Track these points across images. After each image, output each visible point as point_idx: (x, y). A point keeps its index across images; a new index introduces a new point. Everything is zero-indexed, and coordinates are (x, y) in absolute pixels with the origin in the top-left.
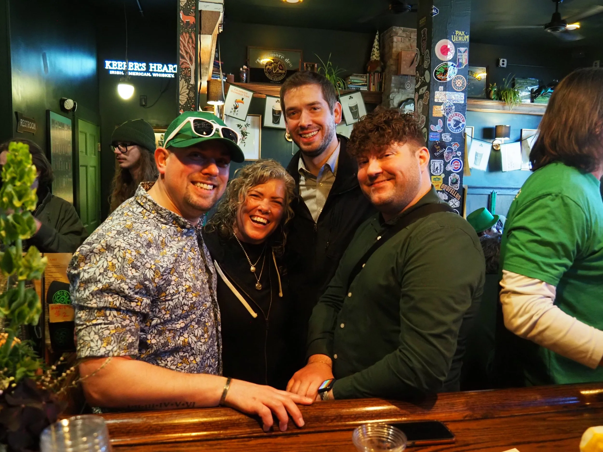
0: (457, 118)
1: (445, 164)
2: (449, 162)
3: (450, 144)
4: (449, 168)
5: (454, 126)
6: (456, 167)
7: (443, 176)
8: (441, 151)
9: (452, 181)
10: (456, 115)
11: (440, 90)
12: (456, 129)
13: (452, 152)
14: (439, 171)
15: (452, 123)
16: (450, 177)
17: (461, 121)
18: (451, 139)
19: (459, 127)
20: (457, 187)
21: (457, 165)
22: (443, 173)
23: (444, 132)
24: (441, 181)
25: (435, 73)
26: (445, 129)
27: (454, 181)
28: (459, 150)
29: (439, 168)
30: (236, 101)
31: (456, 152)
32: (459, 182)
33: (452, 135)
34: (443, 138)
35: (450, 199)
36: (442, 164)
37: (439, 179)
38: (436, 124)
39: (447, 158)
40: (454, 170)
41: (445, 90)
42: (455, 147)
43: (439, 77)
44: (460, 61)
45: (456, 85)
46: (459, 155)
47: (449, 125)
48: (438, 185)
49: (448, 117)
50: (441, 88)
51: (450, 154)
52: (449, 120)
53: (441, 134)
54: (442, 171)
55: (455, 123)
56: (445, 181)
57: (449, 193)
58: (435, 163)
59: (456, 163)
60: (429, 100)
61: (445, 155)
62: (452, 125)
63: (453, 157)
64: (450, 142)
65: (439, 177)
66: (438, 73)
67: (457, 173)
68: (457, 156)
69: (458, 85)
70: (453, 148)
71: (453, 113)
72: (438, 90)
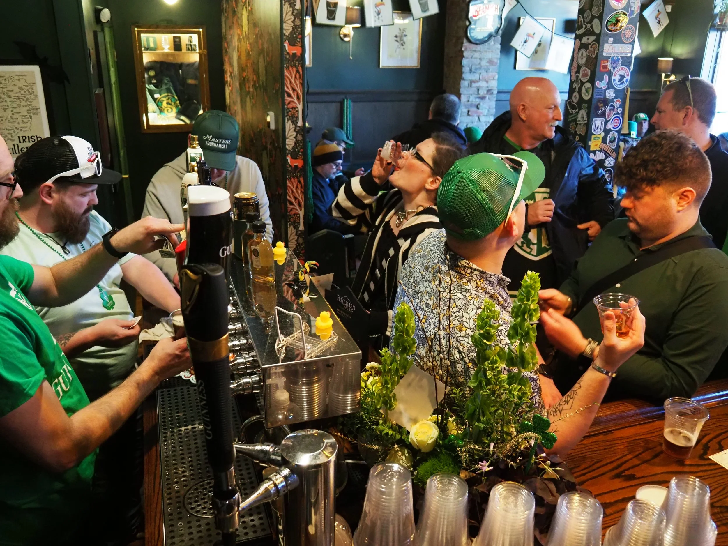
0: (622, 73)
1: (606, 122)
2: (609, 120)
3: (612, 101)
4: (610, 126)
5: (619, 81)
6: (616, 124)
7: (603, 134)
8: (604, 109)
9: (610, 139)
10: (622, 69)
11: (609, 42)
12: (620, 84)
13: (613, 110)
14: (599, 130)
15: (616, 78)
16: (608, 136)
17: (626, 76)
18: (614, 95)
19: (623, 82)
20: (614, 146)
21: (617, 123)
22: (603, 131)
23: (608, 88)
24: (601, 140)
25: (607, 24)
26: (610, 85)
27: (613, 139)
28: (620, 107)
29: (600, 127)
30: (377, 6)
31: (617, 109)
32: (617, 140)
33: (616, 91)
34: (607, 95)
35: (606, 157)
36: (603, 123)
37: (599, 138)
38: (601, 80)
39: (608, 116)
40: (613, 128)
41: (614, 42)
42: (617, 104)
43: (610, 28)
44: (632, 9)
45: (625, 36)
46: (620, 112)
47: (614, 80)
48: (597, 145)
49: (614, 72)
50: (611, 40)
51: (612, 112)
52: (615, 75)
53: (605, 90)
54: (602, 129)
55: (619, 78)
56: (604, 140)
57: (606, 152)
58: (597, 122)
59: (616, 121)
60: (597, 54)
61: (607, 113)
62: (617, 80)
63: (614, 114)
64: (613, 99)
65: (599, 136)
66: (609, 23)
67: (616, 131)
68: (618, 113)
69: (627, 36)
70: (615, 105)
71: (619, 67)
72: (607, 43)
